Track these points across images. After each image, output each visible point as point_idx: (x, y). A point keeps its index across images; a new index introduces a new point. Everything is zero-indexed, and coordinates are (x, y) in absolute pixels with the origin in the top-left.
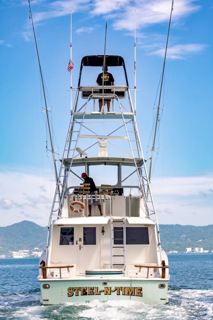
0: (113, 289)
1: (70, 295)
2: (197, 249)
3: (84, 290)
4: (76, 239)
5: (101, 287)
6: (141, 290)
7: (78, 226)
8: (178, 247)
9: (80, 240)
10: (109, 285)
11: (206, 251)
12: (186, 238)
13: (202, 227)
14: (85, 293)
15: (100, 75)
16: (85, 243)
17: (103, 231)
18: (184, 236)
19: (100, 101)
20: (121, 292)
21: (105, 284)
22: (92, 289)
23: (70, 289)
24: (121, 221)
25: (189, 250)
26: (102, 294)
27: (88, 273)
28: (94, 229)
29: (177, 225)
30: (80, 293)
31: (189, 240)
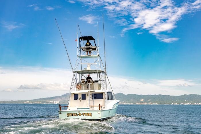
0: (82, 114)
1: (68, 116)
2: (175, 104)
3: (72, 114)
4: (79, 98)
5: (78, 113)
6: (92, 114)
7: (80, 93)
8: (169, 103)
9: (80, 98)
10: (80, 112)
11: (178, 104)
12: (172, 100)
13: (177, 96)
14: (72, 115)
15: (86, 43)
16: (82, 99)
17: (88, 95)
18: (171, 99)
19: (87, 52)
20: (85, 115)
21: (79, 112)
22: (75, 114)
23: (68, 114)
24: (93, 91)
25: (172, 104)
26: (78, 115)
27: (77, 109)
28: (85, 94)
29: (169, 96)
30: (71, 115)
31: (173, 101)
